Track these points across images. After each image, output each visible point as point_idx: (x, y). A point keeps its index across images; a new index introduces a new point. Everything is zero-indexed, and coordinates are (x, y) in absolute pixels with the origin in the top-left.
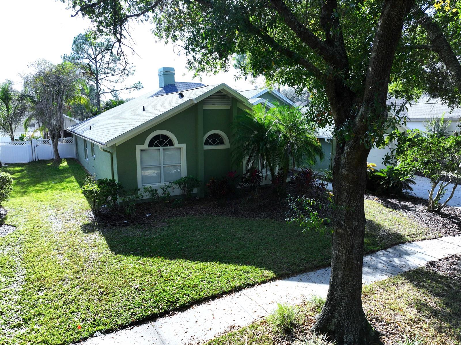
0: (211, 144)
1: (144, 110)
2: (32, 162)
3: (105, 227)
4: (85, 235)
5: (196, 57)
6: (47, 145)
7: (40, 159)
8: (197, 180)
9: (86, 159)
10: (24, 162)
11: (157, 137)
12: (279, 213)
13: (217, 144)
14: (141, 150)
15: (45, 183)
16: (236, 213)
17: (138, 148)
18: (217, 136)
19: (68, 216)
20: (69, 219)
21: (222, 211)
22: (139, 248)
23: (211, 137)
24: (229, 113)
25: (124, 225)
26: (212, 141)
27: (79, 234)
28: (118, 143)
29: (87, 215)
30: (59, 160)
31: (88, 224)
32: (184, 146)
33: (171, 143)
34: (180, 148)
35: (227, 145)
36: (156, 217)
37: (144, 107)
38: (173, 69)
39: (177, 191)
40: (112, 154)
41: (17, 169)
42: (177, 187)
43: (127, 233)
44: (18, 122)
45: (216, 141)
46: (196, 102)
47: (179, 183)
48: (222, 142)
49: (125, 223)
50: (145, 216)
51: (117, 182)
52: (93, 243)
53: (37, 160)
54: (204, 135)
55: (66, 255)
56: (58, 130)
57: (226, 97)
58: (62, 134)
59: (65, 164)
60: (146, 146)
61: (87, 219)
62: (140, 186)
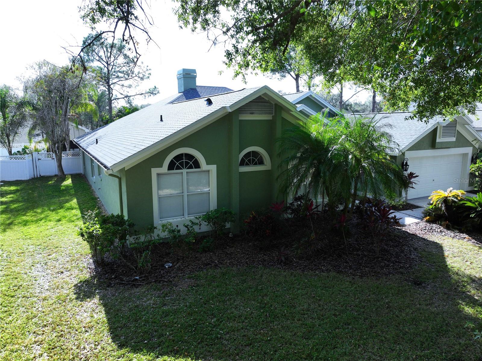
0: (247, 164)
1: (161, 120)
2: (32, 179)
3: (108, 286)
4: (79, 303)
5: (239, 47)
6: (51, 158)
7: (42, 175)
8: (230, 213)
9: (93, 176)
10: (23, 179)
11: (178, 157)
12: (347, 262)
13: (256, 164)
14: (158, 175)
15: (39, 211)
16: (287, 263)
17: (155, 171)
18: (255, 153)
19: (61, 266)
20: (62, 270)
21: (266, 258)
22: (156, 331)
23: (248, 155)
24: (271, 124)
25: (134, 284)
26: (249, 161)
27: (71, 300)
28: (127, 166)
29: (85, 265)
30: (62, 177)
31: (85, 281)
32: (213, 168)
33: (197, 165)
34: (209, 171)
35: (267, 166)
36: (179, 269)
37: (161, 116)
38: (194, 71)
39: (205, 227)
40: (120, 179)
41: (13, 188)
42: (206, 223)
43: (138, 298)
44: (16, 133)
45: (253, 160)
46: (230, 111)
47: (208, 218)
48: (261, 162)
49: (137, 279)
50: (163, 266)
51: (126, 218)
52: (88, 320)
53: (39, 176)
54: (240, 152)
55: (46, 346)
56: (62, 142)
57: (268, 104)
58: (67, 146)
59: (68, 182)
60: (164, 169)
61: (85, 271)
62: (157, 222)
